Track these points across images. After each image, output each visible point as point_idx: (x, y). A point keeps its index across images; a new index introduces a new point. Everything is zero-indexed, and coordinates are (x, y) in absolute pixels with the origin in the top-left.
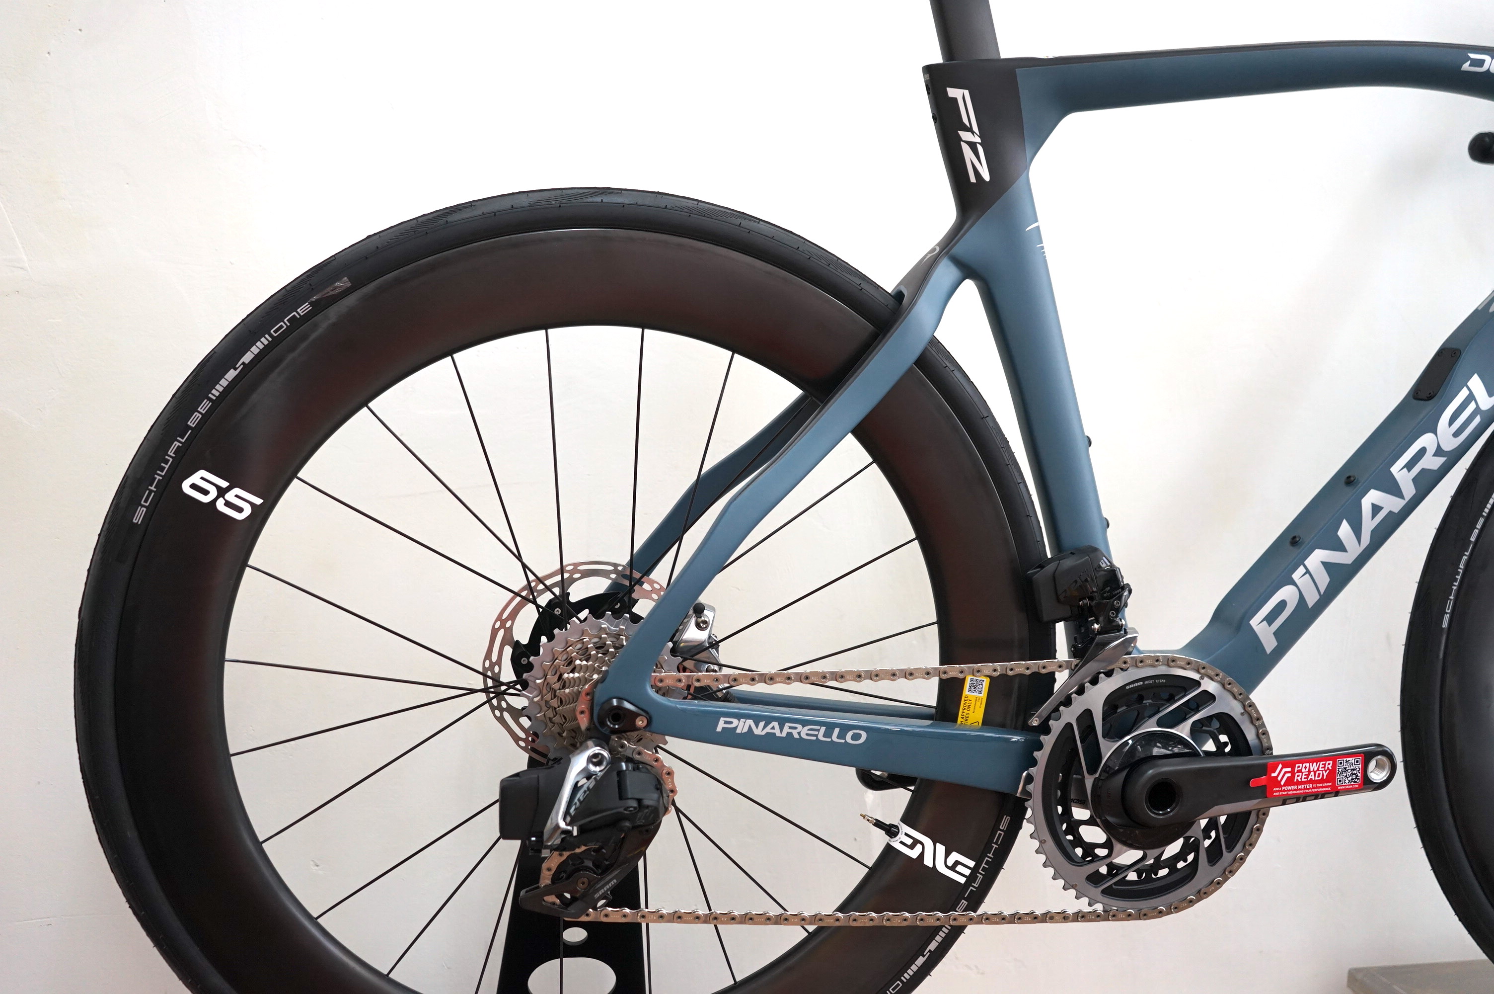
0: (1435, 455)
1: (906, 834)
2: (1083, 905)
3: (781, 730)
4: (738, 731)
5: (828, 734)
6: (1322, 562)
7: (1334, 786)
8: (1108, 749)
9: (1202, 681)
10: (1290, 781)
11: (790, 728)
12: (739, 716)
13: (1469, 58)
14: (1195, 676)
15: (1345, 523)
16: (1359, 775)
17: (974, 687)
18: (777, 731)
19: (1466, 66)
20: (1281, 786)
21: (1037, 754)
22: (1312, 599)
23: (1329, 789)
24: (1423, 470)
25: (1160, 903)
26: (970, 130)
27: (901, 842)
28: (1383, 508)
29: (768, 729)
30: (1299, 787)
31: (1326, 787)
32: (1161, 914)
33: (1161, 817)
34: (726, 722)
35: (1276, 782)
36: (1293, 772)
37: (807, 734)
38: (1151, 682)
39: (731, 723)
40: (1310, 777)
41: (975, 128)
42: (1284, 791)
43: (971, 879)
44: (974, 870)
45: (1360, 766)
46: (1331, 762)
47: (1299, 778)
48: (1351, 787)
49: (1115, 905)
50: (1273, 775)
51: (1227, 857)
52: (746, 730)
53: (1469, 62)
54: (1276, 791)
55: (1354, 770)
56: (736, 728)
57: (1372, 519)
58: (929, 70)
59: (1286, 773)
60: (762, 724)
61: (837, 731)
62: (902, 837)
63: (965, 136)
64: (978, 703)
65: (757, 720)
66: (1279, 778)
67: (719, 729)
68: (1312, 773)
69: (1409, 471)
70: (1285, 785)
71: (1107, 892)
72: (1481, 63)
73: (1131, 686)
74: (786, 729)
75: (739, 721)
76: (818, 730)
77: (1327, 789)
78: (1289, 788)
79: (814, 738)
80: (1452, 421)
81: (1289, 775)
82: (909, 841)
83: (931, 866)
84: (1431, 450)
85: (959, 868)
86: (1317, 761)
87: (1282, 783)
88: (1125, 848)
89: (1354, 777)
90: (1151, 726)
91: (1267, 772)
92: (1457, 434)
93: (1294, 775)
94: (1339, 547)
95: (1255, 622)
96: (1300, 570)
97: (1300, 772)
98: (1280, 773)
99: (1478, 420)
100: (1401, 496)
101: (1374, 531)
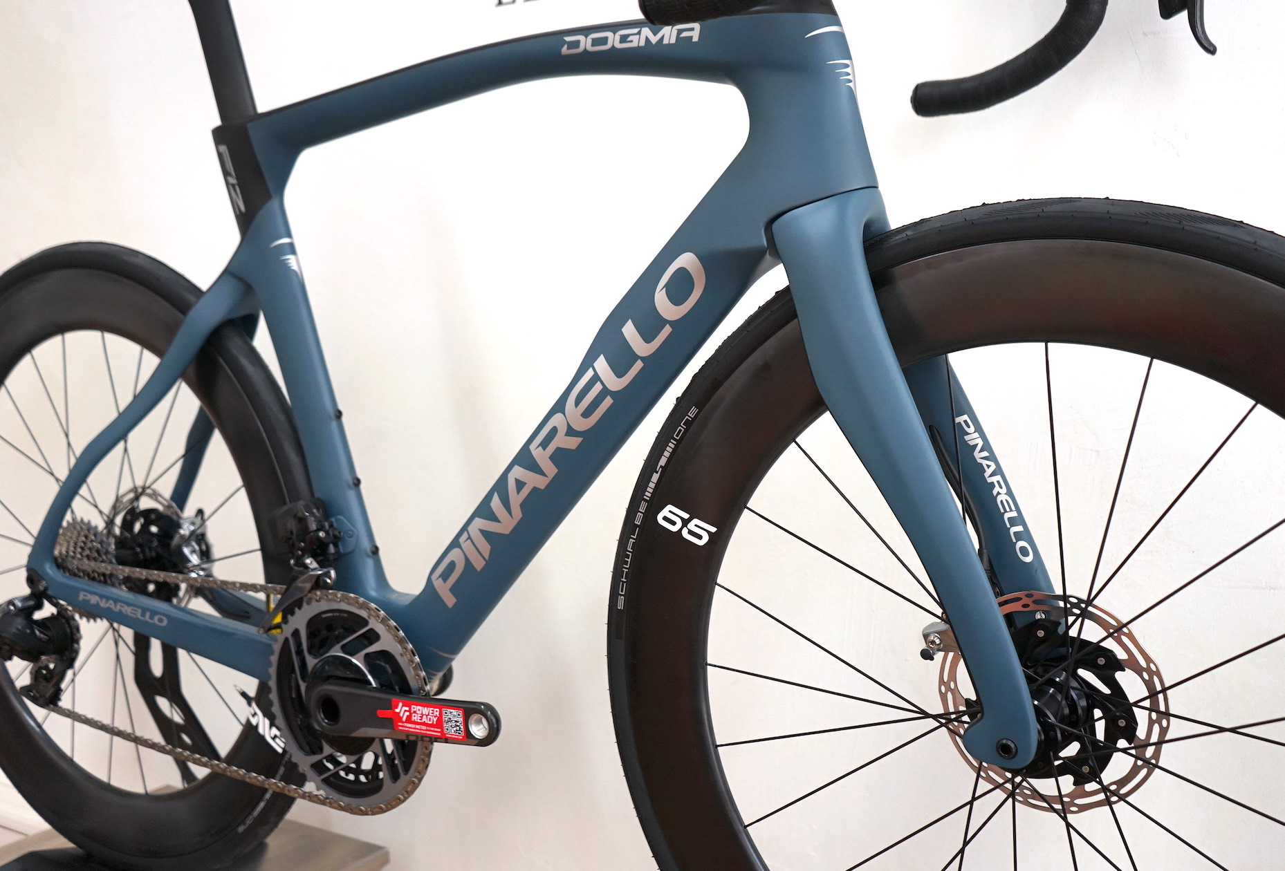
0: (567, 434)
4: (91, 602)
5: (143, 615)
6: (479, 530)
7: (442, 732)
8: (311, 662)
9: (370, 621)
10: (409, 720)
11: (121, 606)
12: (91, 593)
13: (565, 42)
14: (364, 614)
15: (496, 495)
16: (462, 727)
18: (113, 607)
19: (565, 50)
22: (478, 563)
24: (558, 449)
27: (250, 712)
28: (526, 483)
29: (108, 604)
32: (362, 813)
33: (329, 727)
37: (131, 613)
38: (337, 614)
39: (87, 596)
41: (233, 173)
45: (462, 719)
47: (416, 718)
48: (456, 737)
49: (334, 795)
51: (403, 779)
52: (95, 602)
53: (566, 46)
54: (401, 726)
56: (90, 600)
57: (518, 493)
58: (215, 131)
60: (104, 600)
61: (148, 613)
63: (230, 180)
65: (102, 597)
67: (81, 598)
69: (544, 449)
71: (327, 782)
72: (577, 44)
74: (118, 607)
75: (91, 595)
76: (137, 611)
79: (136, 616)
80: (578, 402)
81: (407, 713)
82: (253, 712)
83: (262, 734)
84: (562, 430)
85: (276, 740)
88: (334, 749)
90: (336, 651)
91: (392, 706)
92: (587, 414)
93: (411, 714)
94: (493, 517)
95: (434, 577)
96: (465, 535)
97: (415, 712)
98: (401, 710)
99: (608, 401)
100: (541, 473)
101: (523, 505)
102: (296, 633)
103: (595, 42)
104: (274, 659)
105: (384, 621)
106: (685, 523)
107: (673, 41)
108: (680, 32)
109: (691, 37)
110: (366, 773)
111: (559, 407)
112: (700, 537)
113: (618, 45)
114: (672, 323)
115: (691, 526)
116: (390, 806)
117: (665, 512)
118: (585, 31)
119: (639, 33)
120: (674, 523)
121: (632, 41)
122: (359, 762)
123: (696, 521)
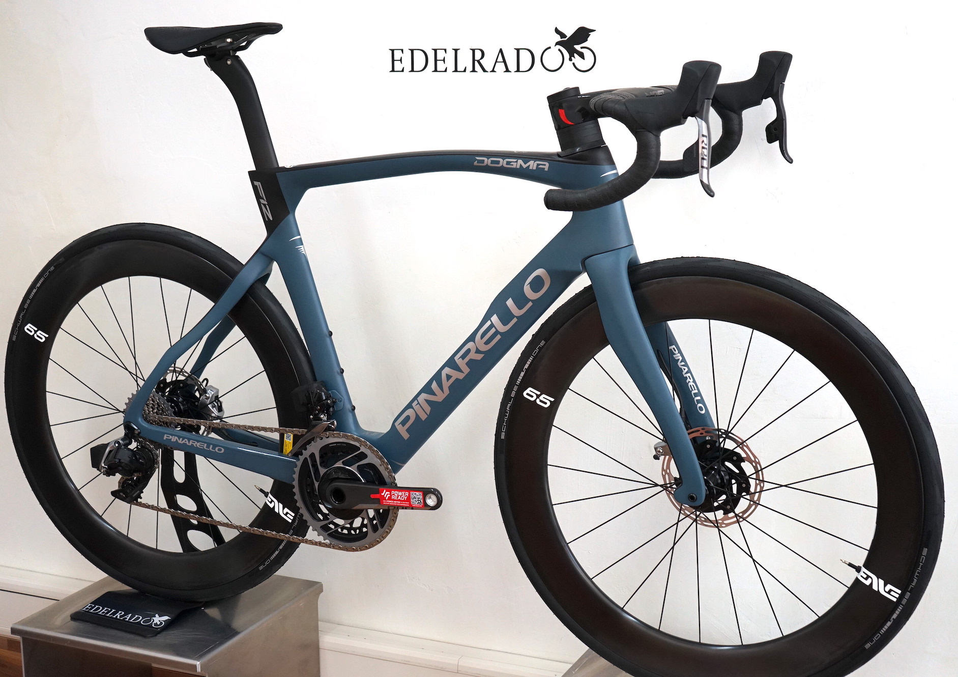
0: (476, 352)
1: (271, 498)
2: (321, 539)
3: (189, 443)
5: (208, 447)
6: (424, 399)
7: (410, 504)
8: (322, 471)
9: (361, 448)
10: (390, 498)
11: (193, 442)
13: (476, 159)
14: (357, 444)
15: (435, 382)
16: (422, 501)
17: (288, 437)
18: (187, 443)
19: (476, 163)
20: (386, 500)
23: (408, 505)
24: (471, 360)
25: (354, 545)
26: (263, 199)
27: (269, 500)
28: (452, 376)
29: (183, 442)
30: (394, 502)
31: (406, 504)
32: (354, 550)
34: (167, 436)
35: (384, 498)
36: (390, 494)
37: (199, 446)
38: (340, 445)
39: (169, 437)
40: (399, 498)
41: (265, 198)
42: (388, 502)
43: (293, 521)
44: (296, 519)
45: (422, 497)
46: (408, 493)
47: (394, 498)
48: (418, 506)
49: (335, 542)
50: (382, 494)
51: (380, 530)
52: (175, 440)
54: (383, 502)
55: (419, 498)
56: (171, 439)
57: (447, 381)
59: (387, 494)
60: (181, 439)
61: (211, 446)
62: (269, 498)
64: (289, 445)
65: (179, 437)
66: (385, 496)
67: (165, 439)
69: (463, 359)
70: (388, 500)
71: (331, 535)
72: (483, 161)
73: (330, 445)
75: (172, 437)
76: (204, 445)
78: (390, 501)
79: (203, 448)
80: (482, 337)
81: (389, 495)
83: (278, 512)
84: (473, 350)
85: (289, 515)
86: (401, 491)
87: (387, 498)
88: (335, 517)
89: (419, 501)
90: (339, 464)
91: (379, 492)
92: (487, 343)
93: (391, 496)
94: (433, 393)
95: (396, 424)
96: (416, 402)
97: (394, 494)
98: (385, 494)
99: (499, 337)
100: (460, 371)
101: (450, 388)
102: (312, 456)
103: (492, 162)
104: (297, 470)
105: (370, 448)
106: (538, 396)
107: (535, 168)
108: (538, 165)
109: (545, 168)
110: (355, 529)
111: (472, 338)
112: (546, 403)
113: (505, 165)
114: (532, 301)
115: (541, 398)
116: (371, 546)
117: (528, 391)
119: (517, 162)
120: (532, 396)
121: (513, 165)
122: (351, 524)
123: (544, 396)
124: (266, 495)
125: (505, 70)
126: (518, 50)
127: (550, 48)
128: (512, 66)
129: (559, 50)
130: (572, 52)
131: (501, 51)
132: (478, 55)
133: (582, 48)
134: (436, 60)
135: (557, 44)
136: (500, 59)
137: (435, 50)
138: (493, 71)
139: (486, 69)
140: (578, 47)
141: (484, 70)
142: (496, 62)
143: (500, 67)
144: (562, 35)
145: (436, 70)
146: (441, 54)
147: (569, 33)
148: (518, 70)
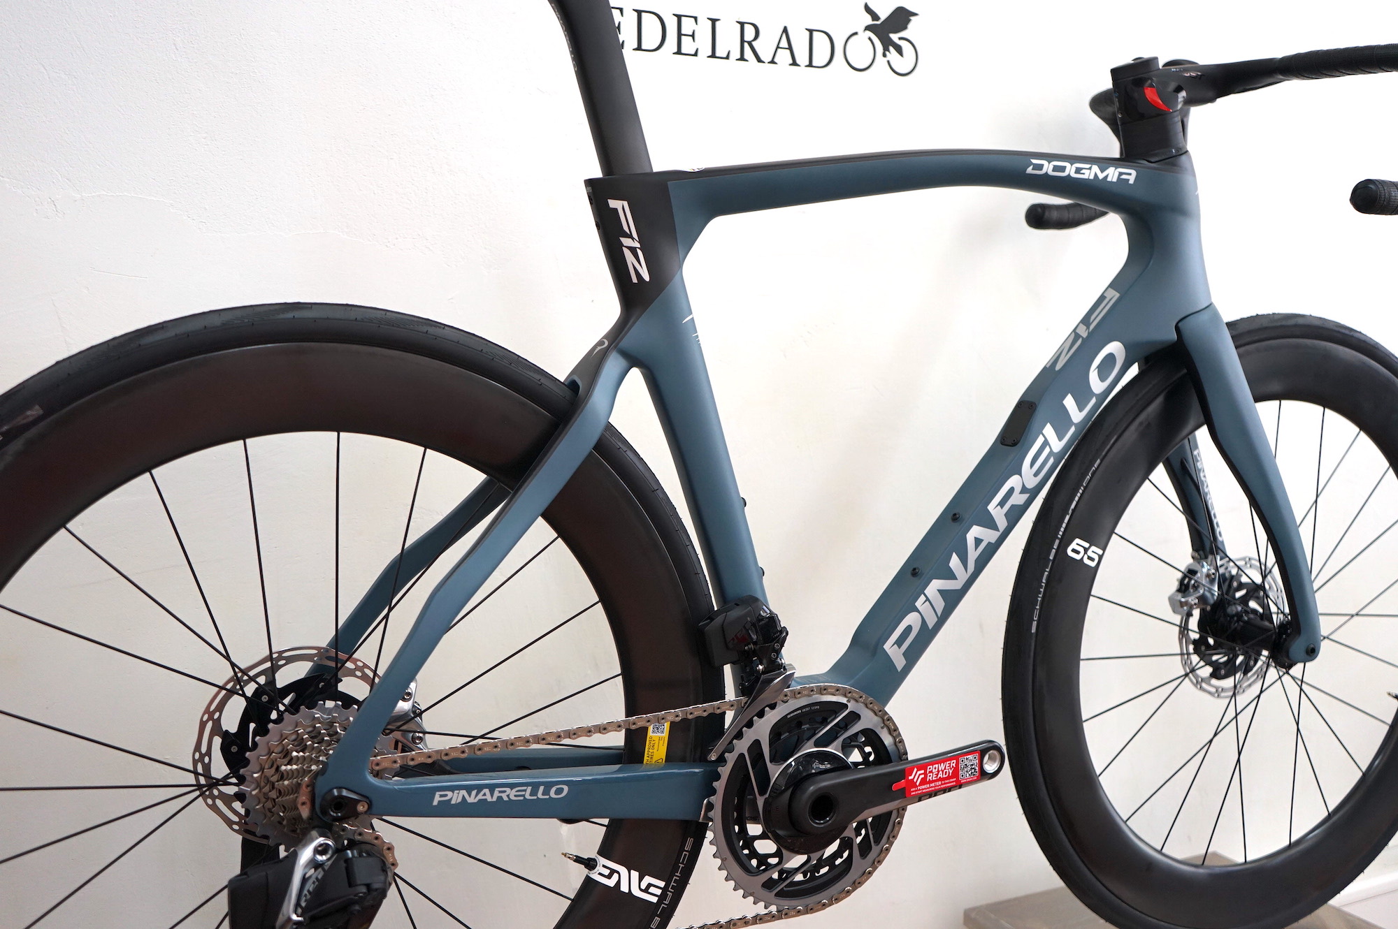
0: (1021, 493)
1: (604, 866)
2: (760, 909)
3: (492, 796)
4: (453, 802)
5: (534, 793)
6: (938, 590)
7: (958, 781)
8: (775, 771)
9: (849, 704)
10: (924, 782)
11: (500, 792)
12: (452, 789)
13: (1032, 164)
14: (844, 700)
15: (954, 555)
16: (977, 768)
17: (657, 728)
18: (489, 798)
19: (1030, 170)
20: (917, 786)
21: (715, 784)
22: (931, 622)
23: (954, 783)
24: (1013, 506)
25: (823, 897)
26: (630, 236)
27: (600, 874)
28: (983, 540)
29: (480, 797)
30: (931, 785)
31: (952, 782)
32: (824, 906)
33: (823, 826)
34: (441, 796)
35: (913, 784)
36: (925, 774)
37: (515, 796)
38: (807, 709)
39: (446, 795)
40: (939, 776)
41: (635, 235)
42: (920, 790)
43: (662, 898)
44: (665, 890)
45: (977, 761)
46: (955, 761)
47: (931, 778)
48: (971, 779)
49: (786, 904)
50: (910, 778)
52: (460, 800)
53: (1031, 167)
54: (913, 791)
55: (972, 765)
56: (451, 799)
57: (976, 550)
58: (590, 183)
59: (920, 775)
61: (542, 788)
62: (600, 869)
63: (626, 242)
64: (661, 742)
65: (469, 789)
66: (915, 780)
67: (435, 803)
68: (941, 772)
69: (1002, 508)
70: (920, 785)
71: (780, 895)
72: (1040, 167)
73: (792, 715)
74: (496, 794)
75: (453, 793)
76: (525, 791)
77: (952, 784)
78: (923, 787)
79: (522, 798)
80: (1032, 464)
81: (923, 776)
82: (607, 872)
83: (627, 891)
84: (1018, 489)
85: (652, 890)
86: (944, 761)
87: (918, 784)
88: (793, 855)
89: (973, 771)
90: (809, 748)
91: (905, 776)
92: (1035, 474)
93: (926, 776)
94: (951, 576)
95: (888, 646)
96: (922, 599)
97: (931, 772)
98: (917, 775)
99: (1051, 461)
100: (996, 529)
101: (977, 560)
103: (1056, 169)
106: (1086, 550)
107: (1115, 180)
108: (1121, 174)
109: (1128, 180)
113: (1073, 175)
114: (1095, 396)
115: (1090, 552)
117: (1073, 546)
118: (1050, 157)
119: (1090, 169)
120: (1078, 553)
121: (1084, 174)
123: (1093, 548)
124: (590, 864)
125: (791, 62)
126: (811, 31)
127: (856, 34)
128: (802, 57)
129: (870, 39)
130: (887, 44)
131: (785, 30)
132: (749, 33)
133: (900, 39)
134: (680, 35)
135: (868, 28)
136: (784, 43)
137: (679, 17)
138: (773, 62)
139: (762, 59)
140: (894, 37)
141: (759, 60)
142: (778, 47)
143: (783, 56)
144: (875, 16)
145: (679, 52)
146: (688, 26)
147: (884, 14)
148: (810, 65)
